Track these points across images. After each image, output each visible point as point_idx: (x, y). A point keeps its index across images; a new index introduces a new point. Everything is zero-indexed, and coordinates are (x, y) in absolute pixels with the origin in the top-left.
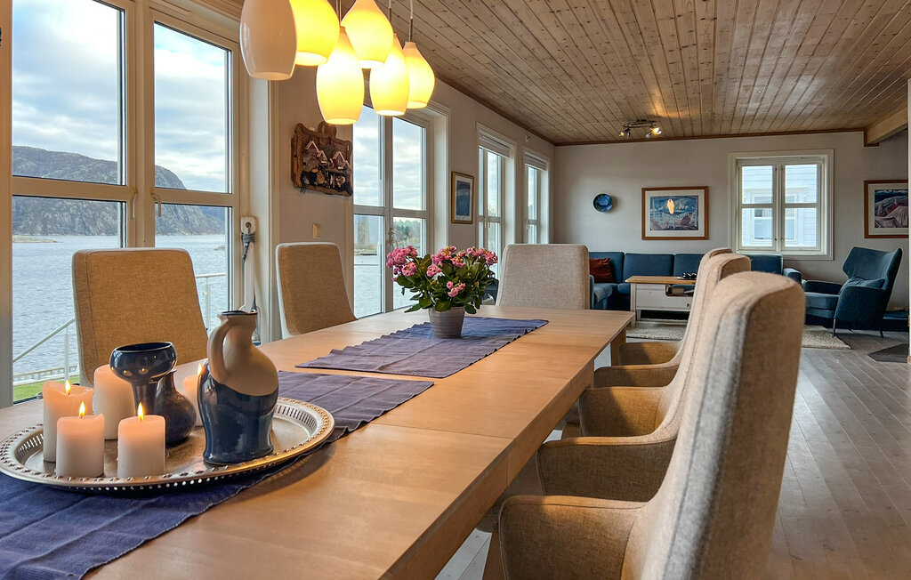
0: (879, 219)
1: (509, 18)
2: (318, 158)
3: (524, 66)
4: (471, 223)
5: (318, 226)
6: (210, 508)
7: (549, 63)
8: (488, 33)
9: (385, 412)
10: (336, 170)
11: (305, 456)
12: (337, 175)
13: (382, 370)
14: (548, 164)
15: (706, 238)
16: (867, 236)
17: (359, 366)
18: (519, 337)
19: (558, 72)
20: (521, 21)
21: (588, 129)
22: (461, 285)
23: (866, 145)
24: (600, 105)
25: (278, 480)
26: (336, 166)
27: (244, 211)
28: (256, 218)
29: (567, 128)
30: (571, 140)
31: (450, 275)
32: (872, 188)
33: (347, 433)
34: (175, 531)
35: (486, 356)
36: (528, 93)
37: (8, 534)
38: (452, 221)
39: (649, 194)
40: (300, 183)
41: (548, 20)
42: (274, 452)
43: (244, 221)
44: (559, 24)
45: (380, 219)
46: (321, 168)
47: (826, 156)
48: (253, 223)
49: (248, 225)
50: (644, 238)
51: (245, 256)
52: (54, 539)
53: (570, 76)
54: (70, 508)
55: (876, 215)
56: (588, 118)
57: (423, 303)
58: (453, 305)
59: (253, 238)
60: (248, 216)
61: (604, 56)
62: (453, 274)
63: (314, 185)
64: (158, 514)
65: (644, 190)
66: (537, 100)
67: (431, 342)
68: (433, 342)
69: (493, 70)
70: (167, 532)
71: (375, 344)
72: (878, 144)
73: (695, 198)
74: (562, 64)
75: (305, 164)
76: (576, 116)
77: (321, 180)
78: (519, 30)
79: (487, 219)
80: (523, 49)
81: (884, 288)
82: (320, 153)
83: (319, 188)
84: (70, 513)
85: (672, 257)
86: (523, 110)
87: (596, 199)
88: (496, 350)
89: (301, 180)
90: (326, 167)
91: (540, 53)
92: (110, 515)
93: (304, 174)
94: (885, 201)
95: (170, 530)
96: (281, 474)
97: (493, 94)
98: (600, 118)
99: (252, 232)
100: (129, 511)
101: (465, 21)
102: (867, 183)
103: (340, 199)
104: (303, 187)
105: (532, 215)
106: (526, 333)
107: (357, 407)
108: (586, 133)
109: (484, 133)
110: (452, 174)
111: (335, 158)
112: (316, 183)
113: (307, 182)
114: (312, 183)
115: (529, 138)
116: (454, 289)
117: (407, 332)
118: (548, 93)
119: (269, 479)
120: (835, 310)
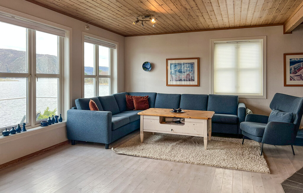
0: (292, 75)
14: (116, 45)
15: (199, 85)
16: (285, 85)
23: (285, 33)
32: (288, 58)
39: (169, 62)
47: (262, 40)
50: (167, 85)
55: (290, 73)
65: (167, 60)
72: (291, 33)
73: (192, 64)
81: (295, 123)
85: (180, 96)
87: (144, 64)
94: (296, 65)
102: (285, 55)
120: (262, 137)
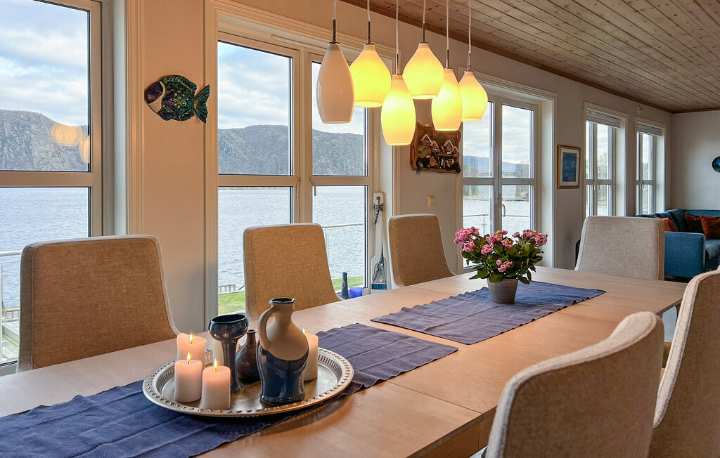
1: (598, 21)
2: (430, 147)
3: (622, 55)
4: (578, 187)
5: (432, 197)
6: (239, 438)
7: (647, 50)
8: (580, 33)
9: (402, 373)
10: (445, 155)
11: (322, 405)
12: (446, 158)
13: (429, 330)
14: (664, 130)
17: (413, 325)
18: (565, 307)
19: (656, 56)
20: (609, 22)
21: (704, 98)
22: (508, 264)
24: (710, 79)
25: (295, 422)
26: (446, 152)
27: (376, 188)
28: (383, 193)
29: (683, 99)
30: (688, 108)
31: (502, 253)
33: (363, 388)
34: (211, 452)
35: (521, 325)
36: (632, 74)
37: (128, 436)
38: (558, 187)
40: (416, 167)
41: (634, 17)
42: (306, 399)
43: (376, 196)
44: (647, 19)
45: (490, 188)
46: (433, 154)
48: (381, 195)
49: (379, 198)
51: (376, 221)
52: (147, 445)
53: (671, 58)
54: (166, 424)
56: (699, 90)
57: (482, 273)
58: (505, 277)
59: (381, 208)
60: (379, 191)
61: (700, 40)
62: (504, 252)
63: (428, 168)
64: (208, 437)
66: (642, 79)
67: (487, 306)
68: (489, 306)
69: (593, 60)
70: (206, 452)
71: (440, 304)
74: (659, 49)
75: (420, 152)
76: (687, 88)
77: (433, 163)
78: (608, 28)
79: (595, 182)
80: (617, 42)
82: (433, 143)
83: (431, 169)
84: (166, 426)
86: (632, 87)
87: (715, 160)
88: (533, 320)
89: (417, 164)
90: (437, 153)
91: (635, 43)
92: (183, 432)
93: (419, 160)
95: (208, 451)
96: (298, 417)
97: (600, 77)
98: (713, 89)
99: (381, 204)
100: (196, 431)
101: (557, 27)
103: (451, 176)
104: (419, 169)
105: (647, 175)
106: (575, 302)
107: (386, 364)
108: (702, 102)
109: (591, 110)
110: (558, 148)
111: (445, 145)
112: (429, 166)
113: (421, 165)
114: (425, 166)
115: (641, 109)
116: (503, 265)
117: (473, 294)
118: (653, 73)
119: (289, 421)
